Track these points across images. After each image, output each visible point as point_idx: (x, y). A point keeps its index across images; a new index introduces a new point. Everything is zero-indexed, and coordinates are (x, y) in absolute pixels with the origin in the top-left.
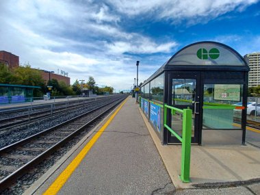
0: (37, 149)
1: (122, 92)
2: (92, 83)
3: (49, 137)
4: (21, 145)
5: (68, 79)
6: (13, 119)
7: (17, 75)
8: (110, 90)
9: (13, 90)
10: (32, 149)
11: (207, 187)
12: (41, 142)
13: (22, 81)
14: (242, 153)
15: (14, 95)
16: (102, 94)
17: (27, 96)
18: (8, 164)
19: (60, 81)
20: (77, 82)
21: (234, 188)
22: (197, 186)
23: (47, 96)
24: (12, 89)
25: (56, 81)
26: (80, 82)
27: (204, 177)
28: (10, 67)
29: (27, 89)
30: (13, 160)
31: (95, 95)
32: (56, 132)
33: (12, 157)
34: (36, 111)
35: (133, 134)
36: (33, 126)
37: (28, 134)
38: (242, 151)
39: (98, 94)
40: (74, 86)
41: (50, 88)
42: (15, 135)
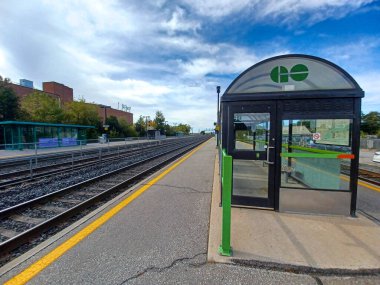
0: (74, 201)
1: (203, 132)
2: (160, 120)
3: (91, 189)
4: (59, 195)
5: (130, 116)
6: (59, 166)
7: (70, 112)
8: (186, 129)
9: (65, 131)
10: (69, 201)
11: (250, 265)
12: (82, 193)
13: (75, 119)
14: (341, 228)
15: (65, 137)
16: (175, 134)
17: (80, 138)
18: (39, 216)
19: (119, 119)
20: (141, 119)
21: (293, 274)
22: (237, 262)
23: (102, 138)
24: (64, 129)
25: (114, 119)
26: (145, 120)
27: (255, 252)
28: (62, 103)
29: (79, 129)
30: (45, 212)
31: (164, 137)
32: (101, 183)
33: (46, 208)
34: (86, 157)
35: (189, 191)
36: (77, 174)
37: (70, 184)
38: (343, 226)
39: (168, 135)
40: (137, 124)
41: (106, 127)
42: (56, 183)
